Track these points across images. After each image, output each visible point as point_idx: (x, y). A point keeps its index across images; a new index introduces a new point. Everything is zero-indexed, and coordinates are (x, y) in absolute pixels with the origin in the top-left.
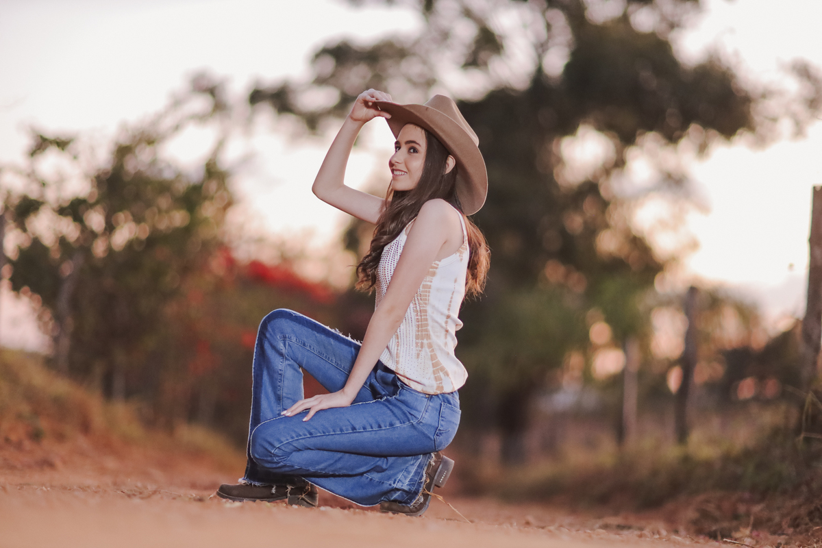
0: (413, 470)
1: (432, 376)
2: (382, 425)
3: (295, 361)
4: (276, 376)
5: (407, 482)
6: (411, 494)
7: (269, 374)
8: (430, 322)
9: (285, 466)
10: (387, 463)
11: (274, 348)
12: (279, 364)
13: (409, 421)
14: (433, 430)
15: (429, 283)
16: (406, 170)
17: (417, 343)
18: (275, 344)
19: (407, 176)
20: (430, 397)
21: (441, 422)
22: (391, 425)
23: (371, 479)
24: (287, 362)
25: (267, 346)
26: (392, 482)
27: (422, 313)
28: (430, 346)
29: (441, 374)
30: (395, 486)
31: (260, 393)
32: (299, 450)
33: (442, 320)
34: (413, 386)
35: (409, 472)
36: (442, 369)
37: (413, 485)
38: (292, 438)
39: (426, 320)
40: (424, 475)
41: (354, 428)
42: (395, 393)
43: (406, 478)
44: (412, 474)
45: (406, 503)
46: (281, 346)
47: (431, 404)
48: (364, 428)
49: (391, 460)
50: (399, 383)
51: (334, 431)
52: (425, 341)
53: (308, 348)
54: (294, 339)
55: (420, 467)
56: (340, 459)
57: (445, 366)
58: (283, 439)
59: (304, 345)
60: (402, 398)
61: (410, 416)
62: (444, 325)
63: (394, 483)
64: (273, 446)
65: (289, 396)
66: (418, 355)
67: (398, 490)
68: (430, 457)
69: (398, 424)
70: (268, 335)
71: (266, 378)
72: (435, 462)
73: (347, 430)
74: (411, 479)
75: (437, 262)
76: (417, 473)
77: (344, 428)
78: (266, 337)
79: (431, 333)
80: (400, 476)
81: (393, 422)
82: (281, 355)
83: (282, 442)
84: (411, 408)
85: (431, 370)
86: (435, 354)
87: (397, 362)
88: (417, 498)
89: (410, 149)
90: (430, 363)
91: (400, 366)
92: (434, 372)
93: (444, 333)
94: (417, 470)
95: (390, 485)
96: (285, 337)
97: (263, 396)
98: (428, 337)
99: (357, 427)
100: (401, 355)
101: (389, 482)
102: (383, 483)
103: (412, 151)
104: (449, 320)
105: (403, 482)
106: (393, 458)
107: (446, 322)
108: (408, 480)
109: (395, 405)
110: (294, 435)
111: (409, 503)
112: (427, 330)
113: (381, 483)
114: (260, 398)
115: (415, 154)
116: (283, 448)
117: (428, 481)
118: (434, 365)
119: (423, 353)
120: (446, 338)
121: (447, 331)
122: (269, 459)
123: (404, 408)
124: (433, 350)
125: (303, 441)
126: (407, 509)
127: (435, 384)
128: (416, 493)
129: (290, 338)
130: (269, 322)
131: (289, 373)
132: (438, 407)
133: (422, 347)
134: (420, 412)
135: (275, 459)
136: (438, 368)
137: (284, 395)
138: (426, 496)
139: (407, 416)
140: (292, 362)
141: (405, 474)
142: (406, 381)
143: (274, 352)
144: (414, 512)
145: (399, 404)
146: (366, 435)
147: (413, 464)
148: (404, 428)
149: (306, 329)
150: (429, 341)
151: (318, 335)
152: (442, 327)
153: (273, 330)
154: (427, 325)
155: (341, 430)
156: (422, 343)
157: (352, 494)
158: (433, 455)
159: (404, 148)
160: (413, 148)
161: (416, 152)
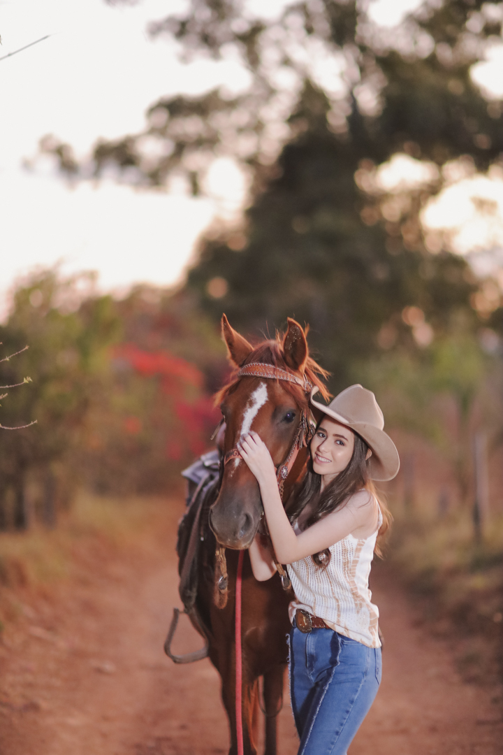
16: (331, 458)
19: (331, 463)
75: (364, 540)
89: (337, 440)
103: (338, 442)
115: (341, 447)
159: (331, 439)
160: (340, 442)
161: (342, 443)
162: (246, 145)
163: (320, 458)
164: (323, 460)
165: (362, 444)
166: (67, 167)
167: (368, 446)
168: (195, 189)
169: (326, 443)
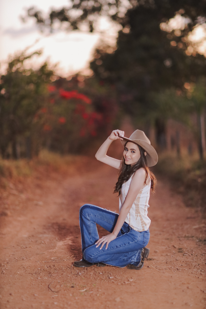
0: (137, 255)
1: (141, 226)
2: (126, 244)
3: (93, 221)
4: (88, 227)
5: (136, 259)
6: (137, 263)
7: (85, 226)
8: (140, 208)
9: (96, 261)
10: (128, 254)
11: (86, 218)
12: (88, 223)
13: (134, 241)
14: (142, 242)
15: (140, 196)
16: (131, 158)
17: (136, 215)
18: (86, 217)
19: (131, 160)
20: (141, 232)
21: (145, 239)
22: (129, 243)
23: (124, 259)
24: (91, 222)
25: (83, 217)
26: (131, 260)
27: (137, 205)
28: (140, 216)
29: (144, 225)
30: (132, 261)
31: (84, 233)
32: (100, 256)
33: (143, 207)
34: (135, 229)
35: (136, 256)
36: (145, 223)
37: (138, 260)
38: (97, 253)
39: (139, 207)
40: (141, 256)
41: (117, 247)
42: (129, 231)
43: (135, 258)
44: (137, 256)
45: (136, 265)
46: (88, 217)
47: (141, 234)
48: (120, 246)
49: (130, 253)
50: (130, 228)
51: (111, 248)
52: (139, 215)
53: (97, 217)
54: (92, 215)
55: (139, 253)
56: (113, 256)
57: (146, 222)
58: (94, 254)
59: (95, 216)
60: (131, 233)
61: (134, 239)
62: (144, 208)
63: (132, 260)
64: (92, 256)
65: (93, 232)
66: (136, 219)
67: (132, 262)
68: (142, 250)
69: (131, 243)
70: (83, 214)
71: (84, 227)
72: (144, 251)
73: (115, 247)
74: (137, 258)
75: (142, 189)
76: (138, 255)
77: (114, 247)
78: (82, 215)
79: (140, 212)
80: (133, 257)
81: (129, 242)
82: (88, 220)
83: (94, 255)
84: (135, 236)
85: (141, 224)
86: (142, 219)
87: (130, 221)
88: (140, 264)
89: (132, 151)
90: (140, 221)
91: (130, 222)
92: (142, 225)
93: (144, 211)
94: (138, 254)
95: (130, 261)
96: (89, 214)
97: (85, 234)
98: (139, 213)
99: (118, 246)
100: (131, 219)
101: (130, 260)
102: (128, 260)
103: (133, 152)
104: (146, 206)
105: (134, 259)
106: (130, 252)
107: (145, 207)
108: (136, 258)
109: (129, 236)
110: (98, 252)
111: (137, 265)
112: (139, 211)
113: (127, 260)
114: (84, 235)
115: (134, 153)
116: (95, 256)
117: (142, 257)
118: (142, 222)
119: (138, 218)
120: (145, 212)
121: (145, 210)
122: (91, 260)
123: (132, 236)
124: (141, 217)
125: (101, 253)
126: (137, 267)
127: (142, 228)
128: (139, 262)
129: (91, 215)
130: (83, 210)
131: (92, 225)
132: (143, 235)
133: (137, 216)
134: (138, 237)
135: (93, 260)
136: (143, 223)
137: (91, 232)
138: (142, 263)
139: (133, 239)
140: (92, 222)
141: (135, 256)
142: (132, 227)
143: (86, 219)
144: (139, 268)
145: (131, 236)
146: (121, 248)
147: (137, 253)
148: (133, 243)
149: (95, 211)
150: (140, 214)
151: (100, 212)
152: (144, 209)
153: (85, 212)
154: (139, 209)
155: (113, 248)
156: (137, 215)
157: (118, 265)
158: (143, 249)
159: (130, 151)
160: (133, 151)
161: (134, 152)
162: (113, 11)
163: (127, 159)
164: (128, 159)
165: (142, 150)
166: (40, 21)
167: (144, 151)
168: (92, 30)
169: (128, 153)
